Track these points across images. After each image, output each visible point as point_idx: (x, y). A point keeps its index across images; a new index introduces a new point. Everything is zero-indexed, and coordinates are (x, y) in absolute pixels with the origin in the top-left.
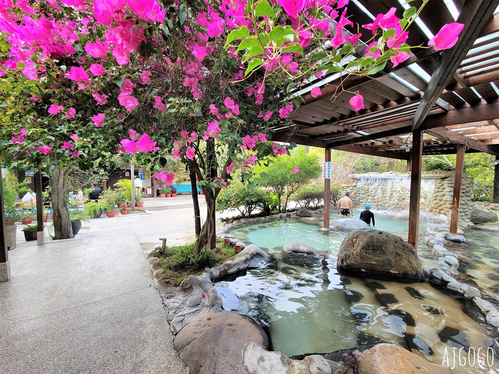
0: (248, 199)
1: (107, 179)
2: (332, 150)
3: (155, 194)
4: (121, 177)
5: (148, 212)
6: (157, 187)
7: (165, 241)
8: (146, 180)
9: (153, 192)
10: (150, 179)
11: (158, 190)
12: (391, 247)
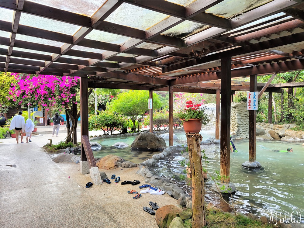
0: (106, 122)
1: (7, 111)
2: (153, 91)
3: (46, 123)
4: (18, 109)
5: (40, 135)
6: (48, 117)
7: (51, 140)
8: (38, 111)
9: (44, 121)
10: (42, 110)
11: (49, 119)
12: (149, 138)
